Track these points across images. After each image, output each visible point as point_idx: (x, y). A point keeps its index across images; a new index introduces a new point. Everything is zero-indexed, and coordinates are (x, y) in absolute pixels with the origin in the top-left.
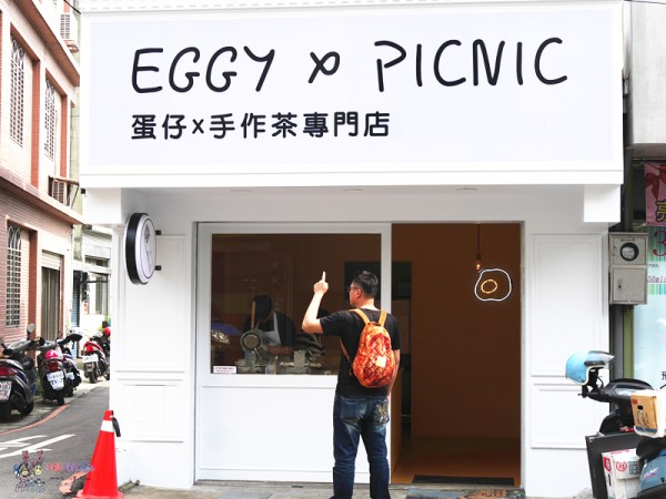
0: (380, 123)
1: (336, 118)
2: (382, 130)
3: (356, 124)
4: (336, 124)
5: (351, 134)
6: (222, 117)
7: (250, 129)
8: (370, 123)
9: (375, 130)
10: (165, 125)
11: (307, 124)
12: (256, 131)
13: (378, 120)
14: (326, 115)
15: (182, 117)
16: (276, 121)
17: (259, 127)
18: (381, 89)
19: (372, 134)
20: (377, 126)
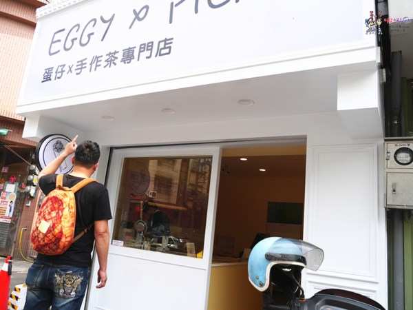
0: (167, 46)
1: (141, 48)
2: (167, 51)
3: (151, 50)
4: (140, 52)
5: (147, 58)
6: (82, 61)
7: (94, 65)
8: (160, 47)
9: (163, 52)
10: (56, 72)
11: (123, 56)
12: (97, 66)
13: (165, 44)
14: (135, 47)
15: (64, 65)
16: (108, 57)
17: (99, 64)
18: (171, 22)
19: (160, 55)
20: (165, 48)
